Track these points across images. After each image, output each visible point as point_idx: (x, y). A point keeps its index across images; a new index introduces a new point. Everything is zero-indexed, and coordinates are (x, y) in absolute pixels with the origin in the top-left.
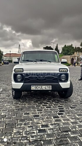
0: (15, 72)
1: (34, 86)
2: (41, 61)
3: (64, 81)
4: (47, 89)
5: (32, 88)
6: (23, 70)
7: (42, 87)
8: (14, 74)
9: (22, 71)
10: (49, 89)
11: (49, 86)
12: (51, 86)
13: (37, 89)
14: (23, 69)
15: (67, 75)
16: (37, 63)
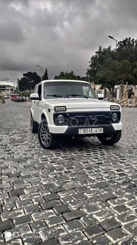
0: (55, 111)
1: (83, 129)
2: (74, 96)
3: (117, 122)
4: (98, 132)
5: (79, 131)
6: (66, 109)
7: (92, 130)
8: (54, 114)
9: (64, 110)
10: (100, 132)
11: (100, 129)
12: (102, 128)
13: (85, 133)
14: (65, 107)
15: (119, 114)
16: (70, 99)
